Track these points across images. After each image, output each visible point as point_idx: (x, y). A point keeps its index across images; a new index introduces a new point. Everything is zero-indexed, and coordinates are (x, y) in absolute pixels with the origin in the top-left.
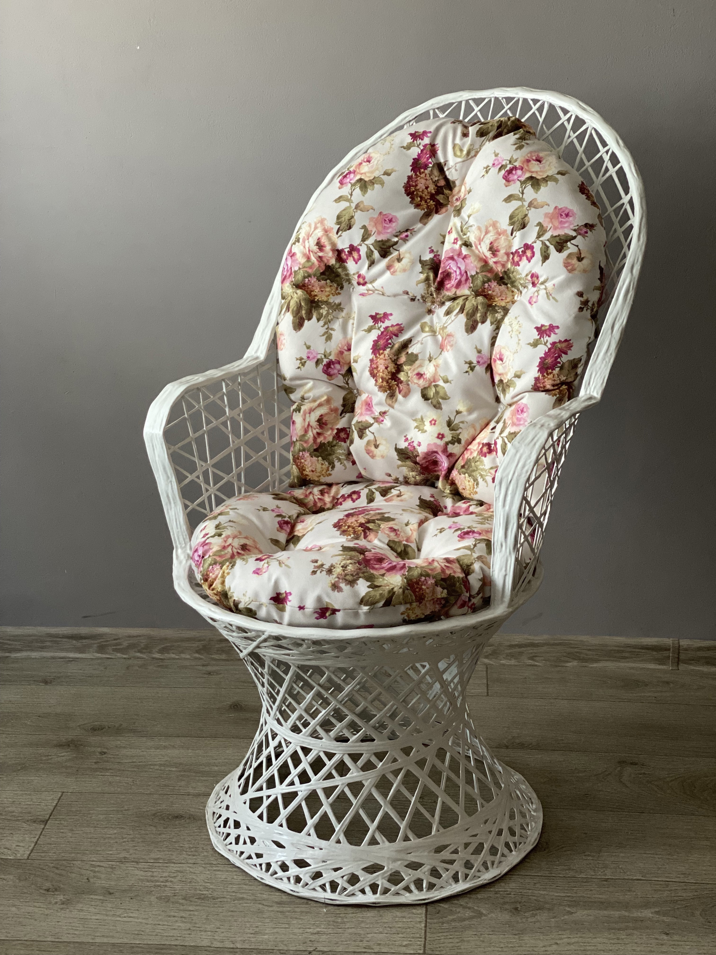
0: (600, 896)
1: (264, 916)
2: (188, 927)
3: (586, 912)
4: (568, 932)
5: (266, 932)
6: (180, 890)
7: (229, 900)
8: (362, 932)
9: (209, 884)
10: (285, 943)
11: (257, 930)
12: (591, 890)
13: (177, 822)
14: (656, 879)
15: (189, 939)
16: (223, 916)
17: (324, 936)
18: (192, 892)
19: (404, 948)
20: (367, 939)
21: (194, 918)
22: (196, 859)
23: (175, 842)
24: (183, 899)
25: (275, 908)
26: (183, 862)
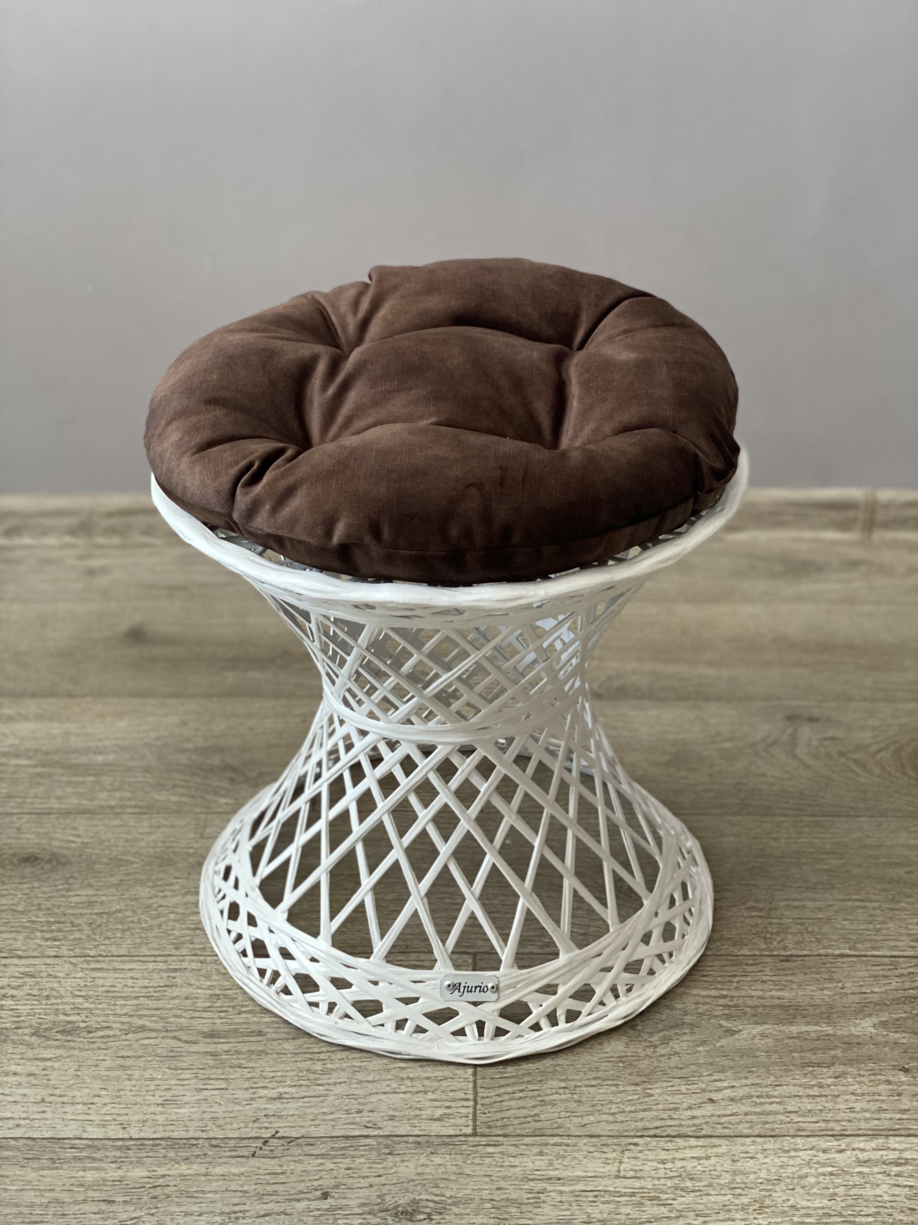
0: (780, 993)
1: (181, 1065)
2: (39, 1097)
3: (759, 1029)
4: (729, 1073)
5: (186, 1099)
6: (28, 1015)
7: (118, 1033)
8: (360, 1092)
9: (80, 1000)
10: (219, 1122)
11: (168, 1095)
12: (763, 982)
13: (27, 871)
14: (875, 953)
15: (41, 1123)
16: (108, 1069)
17: (293, 1105)
18: (51, 1018)
19: (438, 1123)
20: (369, 1107)
21: (54, 1075)
22: (58, 947)
23: (22, 913)
24: (33, 1034)
25: (201, 1047)
26: (35, 954)
